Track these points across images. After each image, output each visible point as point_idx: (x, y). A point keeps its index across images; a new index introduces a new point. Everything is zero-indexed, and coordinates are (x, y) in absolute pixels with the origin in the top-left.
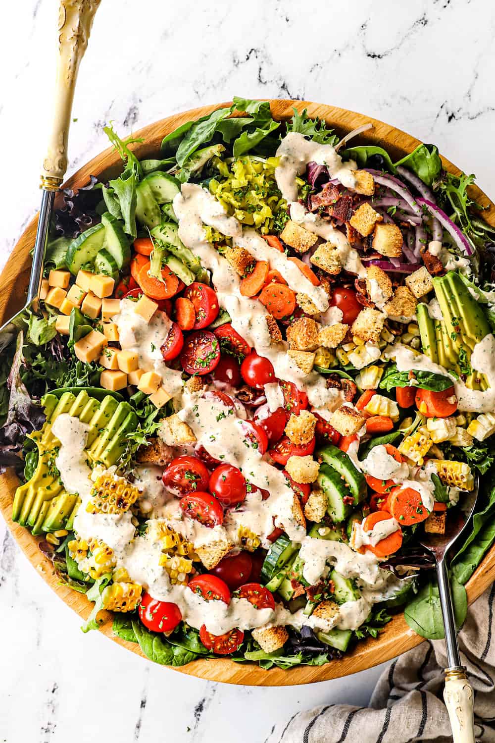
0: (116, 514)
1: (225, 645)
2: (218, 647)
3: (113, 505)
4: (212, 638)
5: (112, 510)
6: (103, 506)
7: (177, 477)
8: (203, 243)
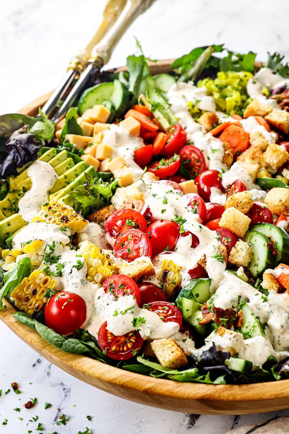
0: (57, 224)
1: (121, 349)
2: (114, 348)
3: (58, 219)
4: (110, 338)
5: (55, 222)
6: (49, 217)
7: (119, 223)
8: (184, 110)
